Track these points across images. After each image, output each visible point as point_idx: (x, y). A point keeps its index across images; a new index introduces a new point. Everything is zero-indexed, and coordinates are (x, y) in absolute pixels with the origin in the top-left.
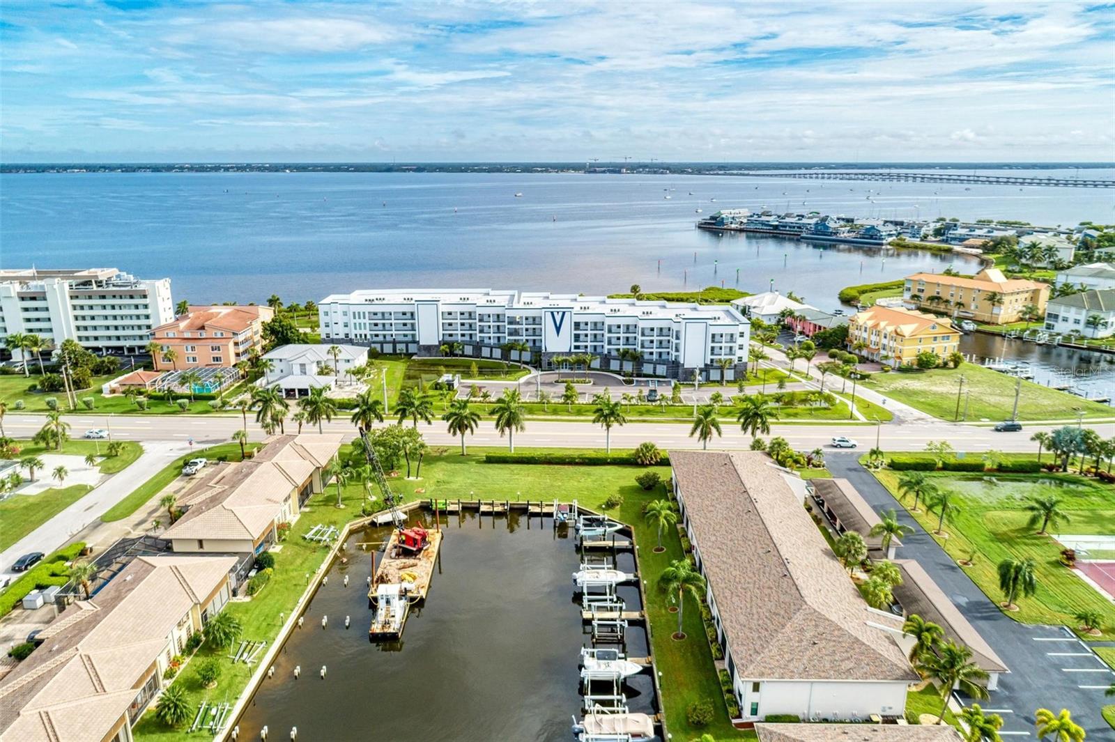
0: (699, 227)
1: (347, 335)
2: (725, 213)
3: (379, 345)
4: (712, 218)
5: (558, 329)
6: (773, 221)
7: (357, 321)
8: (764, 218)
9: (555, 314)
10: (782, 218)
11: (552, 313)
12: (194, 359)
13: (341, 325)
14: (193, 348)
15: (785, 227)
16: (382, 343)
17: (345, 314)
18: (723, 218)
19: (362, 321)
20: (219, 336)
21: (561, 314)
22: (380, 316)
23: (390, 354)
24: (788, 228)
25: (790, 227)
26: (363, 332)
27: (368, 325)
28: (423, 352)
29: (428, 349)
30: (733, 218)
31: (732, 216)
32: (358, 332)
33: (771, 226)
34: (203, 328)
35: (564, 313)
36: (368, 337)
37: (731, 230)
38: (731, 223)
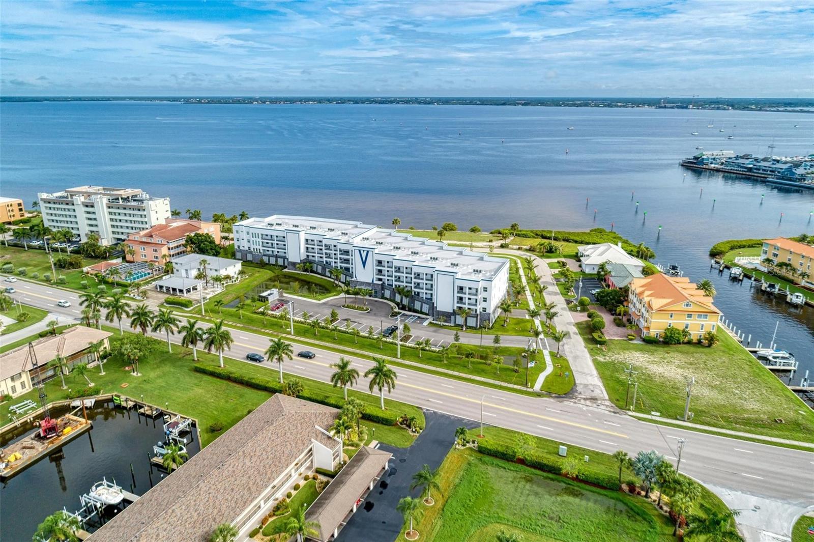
0: (682, 165)
1: (249, 248)
2: (707, 154)
3: (267, 258)
4: (696, 158)
5: (364, 264)
6: (748, 164)
7: (254, 239)
8: (741, 161)
9: (362, 252)
10: (758, 162)
11: (360, 251)
12: (145, 256)
13: (246, 240)
14: (144, 249)
15: (759, 170)
16: (269, 256)
17: (248, 233)
18: (703, 159)
19: (257, 239)
20: (160, 242)
21: (366, 252)
22: (269, 237)
23: (273, 265)
24: (761, 171)
25: (764, 170)
26: (258, 247)
27: (261, 244)
28: (291, 267)
29: (294, 264)
30: (714, 159)
31: (713, 157)
32: (255, 247)
33: (746, 168)
34: (151, 236)
35: (368, 252)
36: (261, 251)
37: (711, 170)
38: (712, 163)
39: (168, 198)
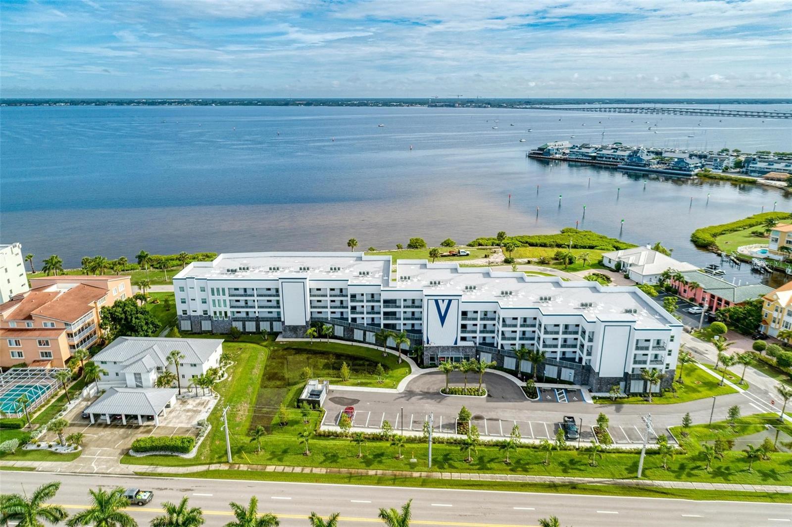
0: (529, 157)
1: (205, 312)
2: (551, 145)
3: (241, 323)
4: (540, 149)
5: (443, 319)
6: (592, 153)
7: (216, 297)
8: (584, 150)
9: (440, 302)
10: (599, 150)
11: (436, 301)
12: (20, 354)
13: (198, 301)
14: (17, 343)
15: (602, 157)
16: (244, 320)
17: (203, 290)
18: (549, 150)
19: (221, 297)
20: (49, 326)
21: (446, 302)
22: (242, 292)
23: (253, 333)
24: (604, 159)
25: (606, 158)
26: (223, 309)
27: (228, 303)
28: (289, 333)
29: (294, 329)
30: (557, 149)
31: (557, 147)
32: (218, 309)
33: (590, 156)
34: (29, 317)
35: (450, 301)
36: (229, 314)
37: (556, 159)
38: (556, 154)
39: (18, 244)
